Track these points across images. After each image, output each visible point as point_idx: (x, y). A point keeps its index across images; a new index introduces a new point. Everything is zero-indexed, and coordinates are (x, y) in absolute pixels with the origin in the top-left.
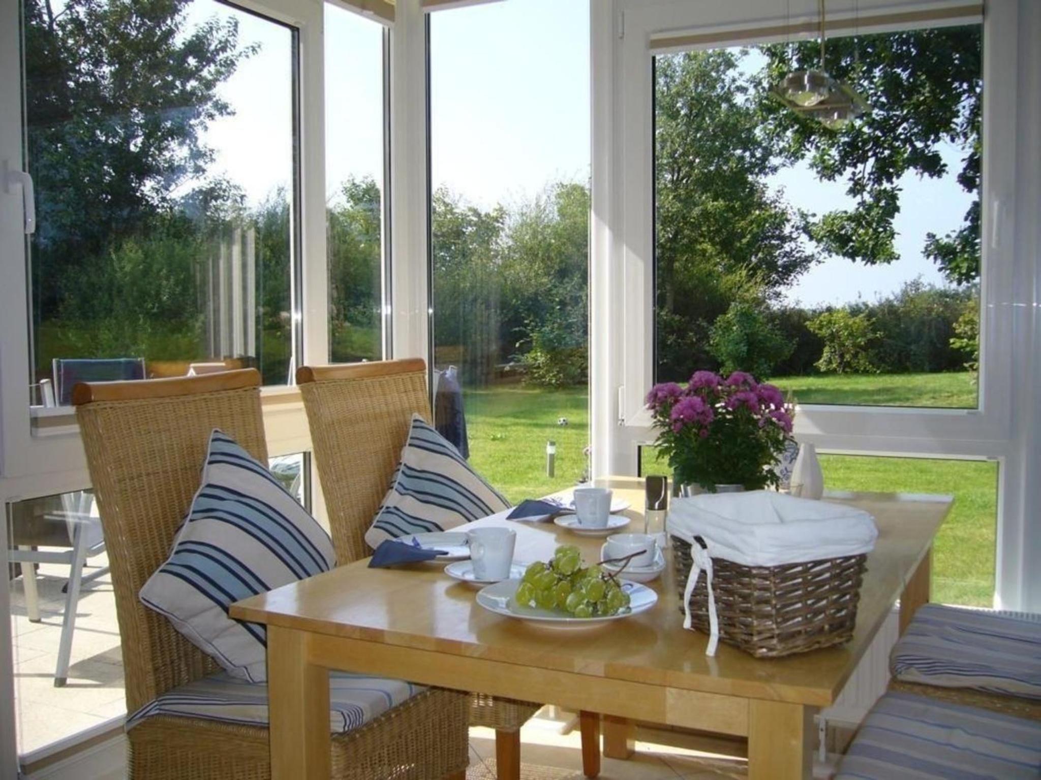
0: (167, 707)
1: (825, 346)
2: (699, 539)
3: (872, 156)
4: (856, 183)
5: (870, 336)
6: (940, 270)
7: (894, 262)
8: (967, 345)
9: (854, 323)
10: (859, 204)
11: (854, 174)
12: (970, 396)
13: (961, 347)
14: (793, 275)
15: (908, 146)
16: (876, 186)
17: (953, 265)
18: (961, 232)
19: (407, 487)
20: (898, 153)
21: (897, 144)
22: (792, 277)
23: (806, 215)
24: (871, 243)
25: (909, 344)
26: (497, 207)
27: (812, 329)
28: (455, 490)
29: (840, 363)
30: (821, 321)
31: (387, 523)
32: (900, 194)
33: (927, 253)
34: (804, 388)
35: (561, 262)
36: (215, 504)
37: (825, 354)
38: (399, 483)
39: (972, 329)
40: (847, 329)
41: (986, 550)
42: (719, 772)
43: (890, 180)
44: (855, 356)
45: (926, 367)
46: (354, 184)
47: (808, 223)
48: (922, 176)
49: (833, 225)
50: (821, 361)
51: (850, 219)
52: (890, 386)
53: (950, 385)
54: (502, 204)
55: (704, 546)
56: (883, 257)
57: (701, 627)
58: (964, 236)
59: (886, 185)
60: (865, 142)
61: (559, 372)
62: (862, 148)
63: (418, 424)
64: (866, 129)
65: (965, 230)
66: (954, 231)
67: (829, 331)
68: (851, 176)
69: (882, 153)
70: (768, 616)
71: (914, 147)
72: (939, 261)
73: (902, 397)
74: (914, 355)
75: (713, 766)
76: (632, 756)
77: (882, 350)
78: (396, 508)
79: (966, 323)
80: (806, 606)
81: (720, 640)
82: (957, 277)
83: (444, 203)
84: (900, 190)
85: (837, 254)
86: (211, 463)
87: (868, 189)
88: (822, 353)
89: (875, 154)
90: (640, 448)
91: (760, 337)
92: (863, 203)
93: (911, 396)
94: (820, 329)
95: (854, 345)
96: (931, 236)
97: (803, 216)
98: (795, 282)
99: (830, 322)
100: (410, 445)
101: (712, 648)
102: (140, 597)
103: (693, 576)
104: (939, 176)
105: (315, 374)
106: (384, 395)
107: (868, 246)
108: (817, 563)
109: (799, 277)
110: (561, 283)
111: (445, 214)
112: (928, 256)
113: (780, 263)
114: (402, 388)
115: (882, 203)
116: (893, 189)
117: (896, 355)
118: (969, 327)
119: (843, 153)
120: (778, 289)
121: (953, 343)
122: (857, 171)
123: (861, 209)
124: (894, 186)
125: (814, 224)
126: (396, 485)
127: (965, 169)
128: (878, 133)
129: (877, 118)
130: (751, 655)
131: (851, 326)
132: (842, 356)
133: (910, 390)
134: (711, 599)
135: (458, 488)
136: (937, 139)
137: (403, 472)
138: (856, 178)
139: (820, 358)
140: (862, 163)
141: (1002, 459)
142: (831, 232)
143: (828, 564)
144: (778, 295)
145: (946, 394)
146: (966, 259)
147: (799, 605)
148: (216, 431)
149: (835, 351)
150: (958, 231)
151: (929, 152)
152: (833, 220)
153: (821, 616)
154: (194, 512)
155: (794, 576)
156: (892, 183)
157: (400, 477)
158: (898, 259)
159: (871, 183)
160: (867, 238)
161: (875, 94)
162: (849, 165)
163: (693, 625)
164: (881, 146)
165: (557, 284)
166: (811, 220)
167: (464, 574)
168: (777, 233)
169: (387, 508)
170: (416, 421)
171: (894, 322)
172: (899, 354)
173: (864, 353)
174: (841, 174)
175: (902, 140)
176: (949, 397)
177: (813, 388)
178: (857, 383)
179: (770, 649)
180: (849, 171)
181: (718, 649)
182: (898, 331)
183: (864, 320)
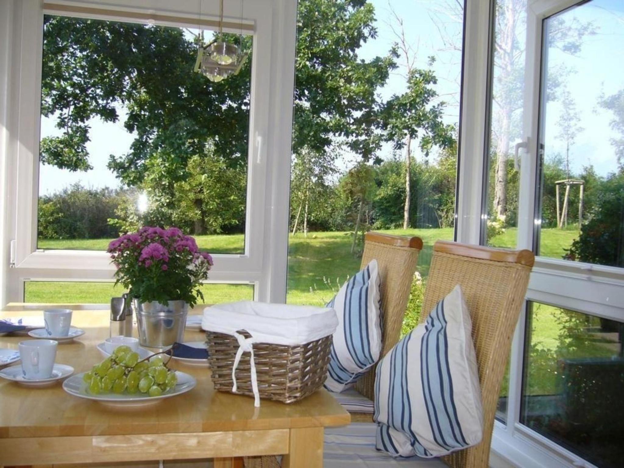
2: (243, 333)
3: (73, 105)
4: (63, 120)
5: (55, 215)
6: (117, 177)
7: (89, 171)
8: (117, 223)
9: (46, 207)
10: (65, 133)
11: (61, 114)
13: (114, 224)
15: (94, 102)
16: (74, 124)
17: (125, 175)
18: (128, 156)
20: (88, 105)
21: (87, 99)
24: (75, 159)
25: (76, 221)
32: (89, 130)
33: (110, 166)
43: (82, 121)
44: (46, 228)
45: (87, 235)
49: (50, 145)
51: (61, 142)
55: (248, 337)
56: (83, 167)
58: (130, 158)
59: (81, 124)
60: (69, 96)
62: (66, 99)
64: (69, 88)
65: (130, 155)
66: (124, 155)
68: (59, 116)
69: (79, 104)
71: (97, 102)
72: (115, 172)
74: (79, 228)
79: (122, 210)
82: (127, 182)
84: (90, 128)
87: (69, 125)
89: (74, 104)
90: (24, 283)
95: (46, 221)
96: (112, 157)
103: (239, 356)
104: (114, 122)
107: (72, 160)
112: (110, 168)
115: (79, 134)
116: (86, 127)
117: (68, 228)
118: (123, 212)
119: (55, 101)
121: (109, 221)
122: (63, 113)
123: (66, 137)
124: (86, 124)
127: (129, 119)
128: (78, 91)
129: (76, 82)
131: (44, 209)
136: (114, 100)
138: (62, 117)
140: (66, 108)
142: (49, 149)
146: (133, 172)
150: (126, 155)
151: (110, 106)
152: (50, 141)
156: (84, 122)
158: (92, 169)
159: (71, 121)
160: (72, 155)
161: (75, 68)
162: (58, 109)
164: (78, 100)
171: (67, 208)
172: (70, 228)
173: (51, 226)
174: (52, 113)
175: (90, 97)
180: (58, 112)
181: (261, 404)
182: (69, 213)
183: (52, 206)
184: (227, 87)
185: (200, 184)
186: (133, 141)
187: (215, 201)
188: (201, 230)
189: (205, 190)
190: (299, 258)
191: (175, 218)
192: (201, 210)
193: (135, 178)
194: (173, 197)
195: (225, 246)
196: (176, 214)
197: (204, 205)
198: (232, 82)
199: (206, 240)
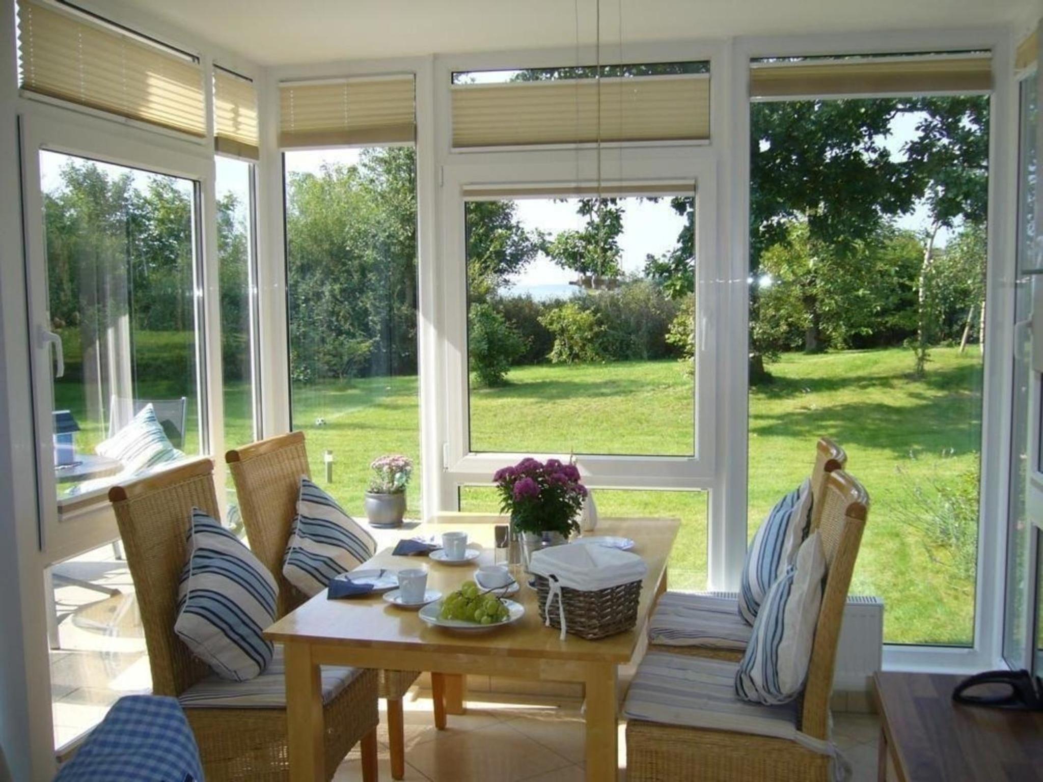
0: (187, 703)
1: (556, 339)
2: (553, 577)
4: (585, 204)
5: (596, 329)
8: (680, 341)
9: (582, 318)
10: (588, 223)
12: (684, 387)
13: (675, 342)
14: (520, 263)
16: (602, 206)
17: (669, 283)
18: (675, 252)
19: (304, 531)
22: (520, 266)
23: (543, 234)
24: (600, 260)
25: (629, 334)
26: (228, 194)
27: (543, 324)
28: (339, 531)
29: (570, 355)
30: (552, 317)
31: (295, 559)
32: (623, 215)
33: (648, 271)
34: (540, 381)
35: (302, 257)
36: (206, 562)
37: (556, 347)
38: (300, 530)
39: (685, 329)
40: (574, 324)
41: (700, 533)
42: (529, 717)
43: (614, 201)
44: (583, 348)
46: (73, 168)
47: (544, 241)
48: (642, 201)
49: (567, 243)
50: (553, 353)
51: (581, 238)
52: (614, 378)
53: (666, 377)
54: (233, 192)
55: (556, 580)
56: (609, 274)
57: (555, 625)
58: (677, 256)
59: (611, 206)
61: (306, 368)
63: (305, 483)
65: (678, 251)
66: (669, 251)
67: (559, 326)
70: (594, 617)
73: (626, 390)
74: (634, 344)
75: (524, 713)
76: (465, 712)
77: (605, 339)
78: (301, 548)
79: (680, 324)
80: (613, 610)
81: (567, 632)
82: (671, 295)
83: (172, 189)
84: (623, 211)
85: (570, 267)
86: (196, 532)
87: (595, 208)
88: (553, 346)
90: (459, 488)
91: (500, 336)
92: (591, 223)
93: (633, 389)
94: (551, 324)
95: (582, 338)
96: (650, 257)
97: (541, 235)
98: (522, 271)
99: (560, 317)
100: (303, 500)
101: (563, 636)
102: (176, 632)
103: (550, 597)
104: (657, 202)
105: (240, 455)
106: (279, 462)
107: (596, 263)
108: (618, 587)
109: (526, 265)
110: (303, 278)
111: (174, 200)
112: (648, 274)
113: (508, 252)
114: (290, 456)
115: (608, 222)
116: (617, 210)
117: (618, 344)
118: (682, 328)
120: (506, 276)
121: (668, 339)
123: (590, 228)
124: (618, 207)
125: (550, 242)
126: (297, 531)
130: (583, 638)
131: (579, 321)
132: (571, 348)
133: (633, 382)
134: (561, 609)
135: (342, 531)
137: (301, 521)
139: (552, 351)
141: (710, 490)
142: (566, 250)
143: (623, 587)
144: (506, 282)
145: (664, 386)
146: (680, 279)
147: (609, 610)
148: (195, 509)
149: (565, 344)
150: (672, 251)
152: (567, 238)
153: (620, 615)
154: (194, 569)
155: (607, 595)
156: (616, 204)
157: (299, 525)
159: (598, 203)
160: (596, 256)
163: (550, 624)
165: (299, 280)
166: (547, 238)
167: (395, 599)
168: (505, 222)
169: (294, 548)
170: (304, 481)
171: (616, 313)
172: (621, 343)
173: (590, 345)
174: (572, 197)
176: (666, 388)
177: (548, 380)
178: (585, 375)
179: (595, 634)
181: (566, 637)
182: (619, 322)
183: (591, 315)
184: (820, 135)
185: (809, 272)
186: (681, 229)
187: (833, 298)
188: (814, 343)
189: (818, 281)
190: (963, 394)
191: (758, 334)
192: (814, 312)
193: (682, 286)
194: (755, 303)
195: (843, 373)
196: (760, 328)
197: (817, 304)
198: (828, 126)
199: (815, 364)
